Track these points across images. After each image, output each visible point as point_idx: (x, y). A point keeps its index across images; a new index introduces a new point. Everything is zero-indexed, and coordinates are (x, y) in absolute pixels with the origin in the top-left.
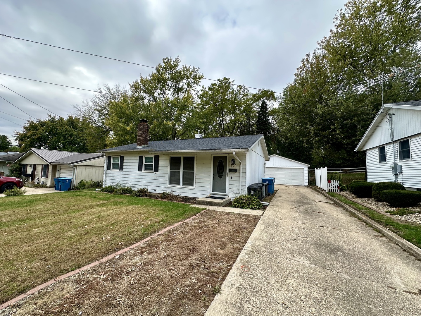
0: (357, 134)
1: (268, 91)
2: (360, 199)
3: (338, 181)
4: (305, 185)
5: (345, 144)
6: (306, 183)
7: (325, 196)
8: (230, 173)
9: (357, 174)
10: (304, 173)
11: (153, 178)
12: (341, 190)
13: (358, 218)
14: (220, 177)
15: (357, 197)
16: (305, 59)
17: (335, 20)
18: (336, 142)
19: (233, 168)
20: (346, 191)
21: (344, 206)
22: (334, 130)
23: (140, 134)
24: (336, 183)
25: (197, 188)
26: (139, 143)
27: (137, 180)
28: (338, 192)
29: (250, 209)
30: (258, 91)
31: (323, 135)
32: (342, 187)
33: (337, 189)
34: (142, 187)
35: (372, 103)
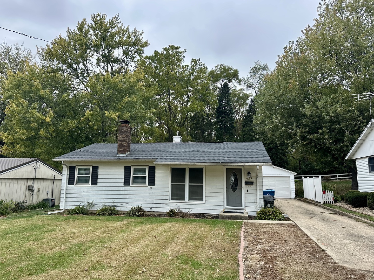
0: (345, 139)
1: (231, 69)
2: (357, 208)
3: (333, 192)
4: (293, 197)
5: (333, 150)
6: (293, 195)
7: (324, 208)
8: (246, 186)
9: (340, 182)
10: (291, 182)
11: (148, 193)
12: (336, 201)
13: (363, 222)
14: (234, 190)
15: (354, 207)
16: (288, 46)
17: (319, 9)
18: (324, 147)
19: (248, 181)
20: (340, 202)
21: (348, 215)
22: (322, 134)
23: (123, 139)
24: (330, 194)
25: (207, 203)
26: (121, 150)
27: (121, 197)
28: (332, 203)
29: (278, 220)
30: (216, 67)
31: (310, 138)
32: (336, 198)
33: (331, 200)
34: (135, 205)
35: (358, 107)
